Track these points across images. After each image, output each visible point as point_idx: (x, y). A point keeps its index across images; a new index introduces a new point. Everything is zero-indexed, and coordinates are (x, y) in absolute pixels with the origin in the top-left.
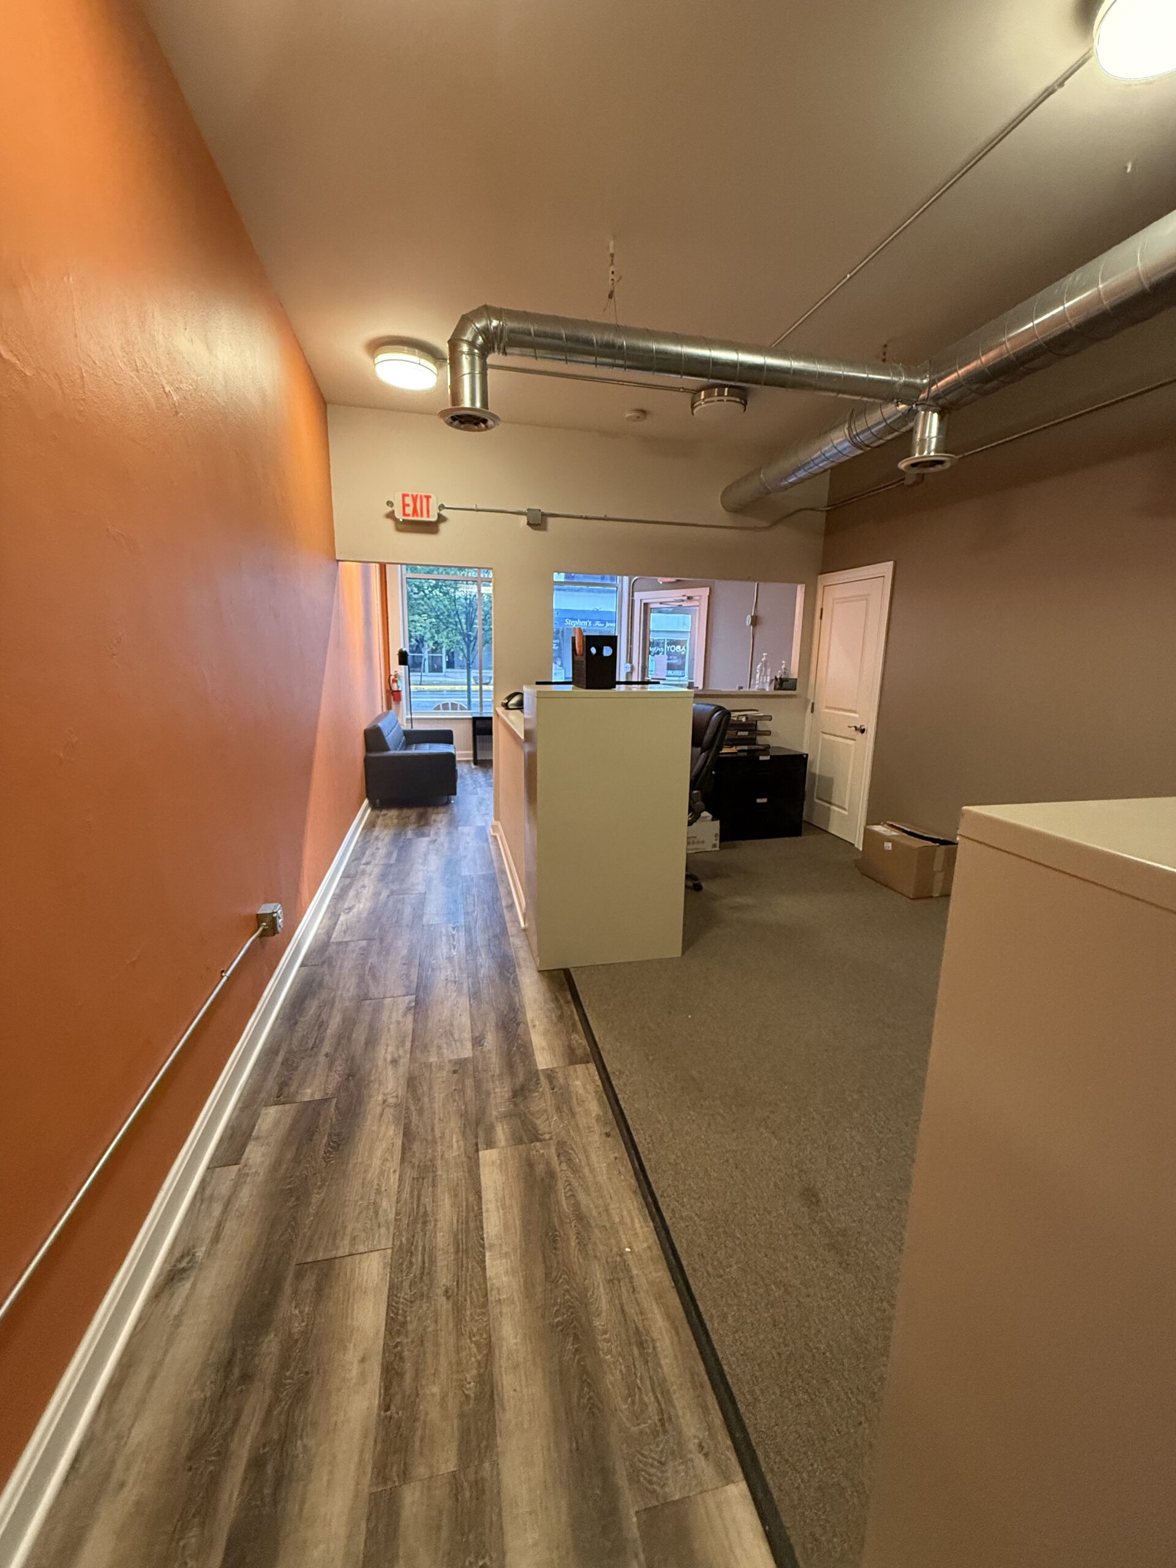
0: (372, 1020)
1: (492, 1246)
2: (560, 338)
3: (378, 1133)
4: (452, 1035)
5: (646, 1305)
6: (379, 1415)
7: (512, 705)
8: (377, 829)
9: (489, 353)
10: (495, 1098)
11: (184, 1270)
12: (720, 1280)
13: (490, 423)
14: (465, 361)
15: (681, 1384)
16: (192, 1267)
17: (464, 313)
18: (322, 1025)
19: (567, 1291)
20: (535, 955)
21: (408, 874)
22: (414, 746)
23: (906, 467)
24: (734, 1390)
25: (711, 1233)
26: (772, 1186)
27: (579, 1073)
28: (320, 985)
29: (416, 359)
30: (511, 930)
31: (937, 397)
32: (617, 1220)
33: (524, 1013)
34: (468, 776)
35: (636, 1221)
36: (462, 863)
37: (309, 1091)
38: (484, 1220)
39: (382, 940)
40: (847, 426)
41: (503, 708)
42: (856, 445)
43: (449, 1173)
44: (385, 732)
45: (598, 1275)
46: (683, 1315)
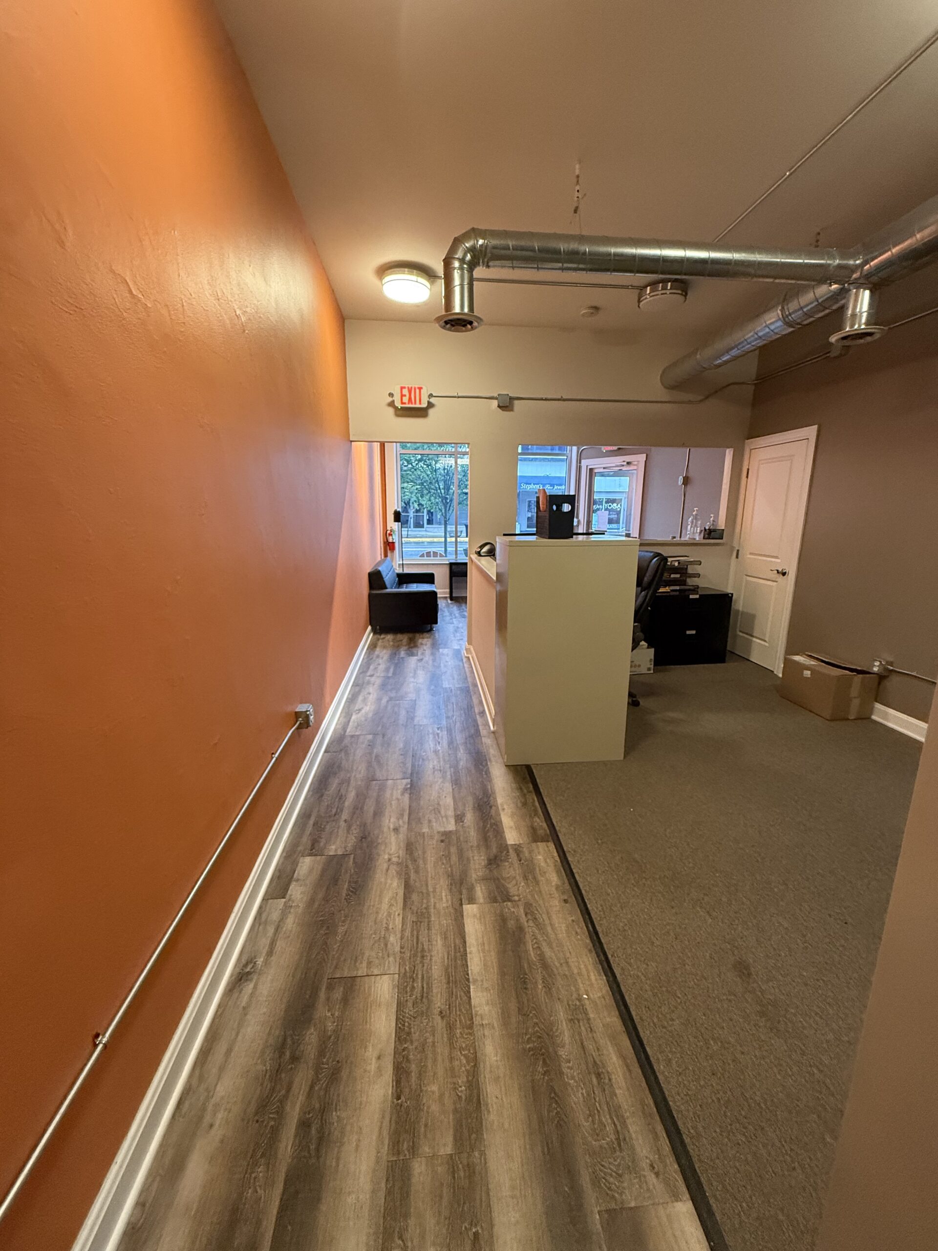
0: (379, 796)
1: (475, 981)
2: (533, 250)
3: (386, 883)
4: (439, 812)
5: (602, 1042)
6: (393, 1102)
7: (484, 552)
8: (378, 649)
9: (475, 267)
10: (475, 864)
11: (249, 973)
12: (664, 1030)
13: (475, 324)
14: (456, 275)
15: (633, 1113)
16: (254, 972)
17: (456, 236)
18: (341, 798)
19: (537, 1024)
20: (503, 753)
21: (402, 684)
22: (405, 586)
23: (837, 341)
24: (680, 1123)
25: (656, 991)
26: (708, 957)
27: (541, 850)
28: (339, 767)
29: (414, 278)
30: (483, 732)
31: (868, 276)
32: (576, 971)
33: (495, 798)
34: (446, 610)
35: (592, 974)
36: (443, 677)
37: (333, 847)
38: (469, 960)
39: (384, 736)
40: (780, 308)
41: (476, 555)
42: (789, 324)
43: (440, 921)
44: (384, 574)
45: (561, 1015)
46: (633, 1055)
